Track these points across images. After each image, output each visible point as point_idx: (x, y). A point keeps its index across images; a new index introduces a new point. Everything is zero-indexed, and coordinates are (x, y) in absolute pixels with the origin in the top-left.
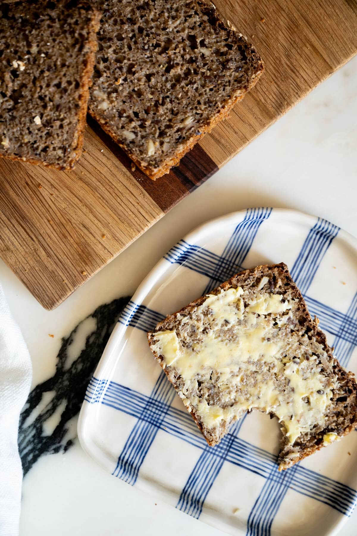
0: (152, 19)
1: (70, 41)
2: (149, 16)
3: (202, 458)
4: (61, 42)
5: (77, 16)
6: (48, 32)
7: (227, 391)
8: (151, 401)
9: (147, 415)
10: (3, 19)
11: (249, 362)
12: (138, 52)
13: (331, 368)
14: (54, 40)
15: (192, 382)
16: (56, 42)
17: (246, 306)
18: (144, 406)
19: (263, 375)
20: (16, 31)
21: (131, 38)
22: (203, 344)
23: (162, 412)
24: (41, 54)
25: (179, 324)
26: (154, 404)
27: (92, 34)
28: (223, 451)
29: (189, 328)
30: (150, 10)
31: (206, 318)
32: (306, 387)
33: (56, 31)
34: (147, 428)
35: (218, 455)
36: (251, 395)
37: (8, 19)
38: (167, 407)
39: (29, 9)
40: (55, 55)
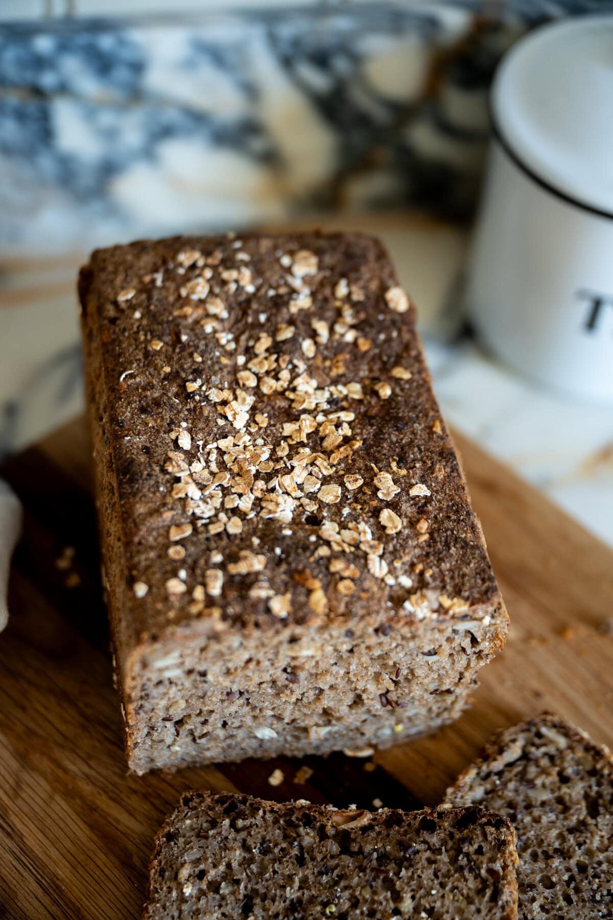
0: (598, 849)
1: (472, 884)
2: (591, 842)
4: (457, 888)
5: (481, 839)
6: (431, 871)
10: (343, 856)
12: (584, 907)
14: (443, 885)
16: (447, 888)
20: (369, 875)
21: (568, 883)
24: (420, 913)
27: (510, 868)
30: (592, 833)
33: (444, 869)
37: (352, 854)
39: (388, 835)
40: (447, 912)
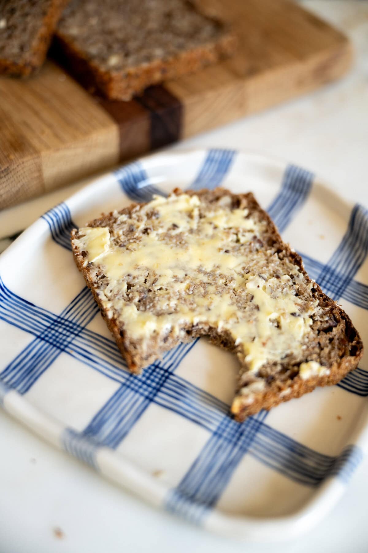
3: (118, 395)
7: (166, 296)
8: (59, 320)
9: (50, 335)
11: (199, 270)
13: (309, 291)
15: (119, 283)
17: (201, 216)
18: (48, 324)
19: (217, 287)
22: (141, 242)
23: (72, 333)
25: (115, 222)
26: (63, 324)
28: (150, 389)
29: (126, 227)
31: (149, 222)
32: (276, 306)
34: (46, 350)
35: (142, 394)
36: (198, 306)
38: (79, 329)
